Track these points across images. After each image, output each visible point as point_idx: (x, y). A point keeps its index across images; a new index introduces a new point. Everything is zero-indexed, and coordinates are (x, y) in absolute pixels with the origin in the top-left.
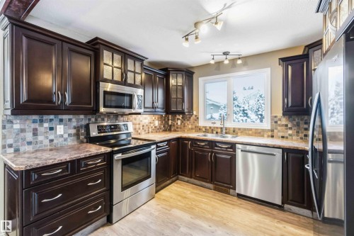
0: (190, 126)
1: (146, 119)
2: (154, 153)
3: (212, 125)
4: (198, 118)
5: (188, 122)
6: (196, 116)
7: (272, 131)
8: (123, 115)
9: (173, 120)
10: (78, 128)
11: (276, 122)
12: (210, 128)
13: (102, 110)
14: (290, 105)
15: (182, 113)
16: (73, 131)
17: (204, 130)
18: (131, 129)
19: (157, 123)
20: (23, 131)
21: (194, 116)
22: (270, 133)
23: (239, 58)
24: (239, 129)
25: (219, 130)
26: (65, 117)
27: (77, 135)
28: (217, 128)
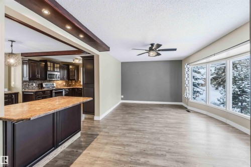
1: (60, 82)
2: (64, 92)
5: (77, 83)
8: (52, 80)
9: (71, 82)
10: (39, 84)
13: (48, 79)
15: (74, 80)
16: (37, 85)
18: (55, 85)
19: (64, 84)
20: (26, 85)
21: (79, 81)
26: (35, 81)
27: (39, 86)
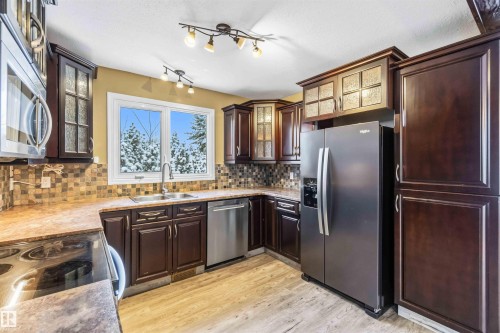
0: (83, 188)
3: (137, 182)
4: (105, 171)
5: (78, 180)
6: (99, 166)
7: (216, 181)
11: (219, 172)
12: (134, 186)
14: (239, 153)
17: (120, 191)
21: (93, 166)
22: (214, 185)
23: (191, 87)
24: (182, 183)
25: (151, 189)
28: (147, 185)
